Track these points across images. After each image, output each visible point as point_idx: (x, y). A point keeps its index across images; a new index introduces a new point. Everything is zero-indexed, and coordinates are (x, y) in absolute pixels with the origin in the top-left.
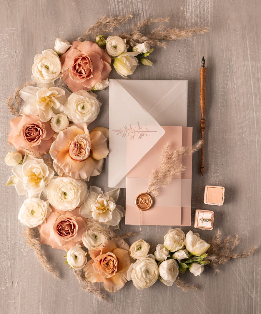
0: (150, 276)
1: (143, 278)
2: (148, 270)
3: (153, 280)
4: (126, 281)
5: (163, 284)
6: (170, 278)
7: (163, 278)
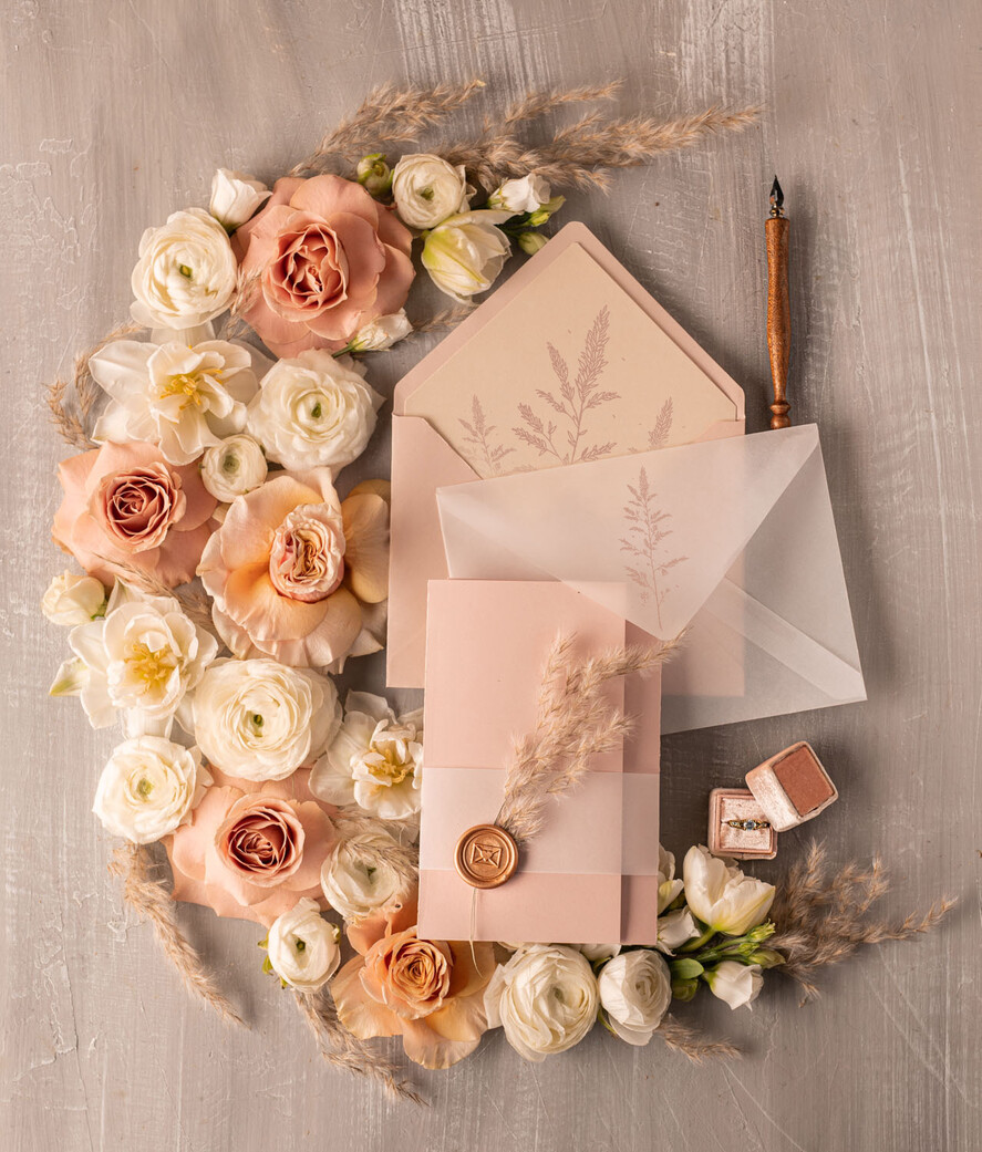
0: (567, 1009)
1: (541, 1018)
2: (560, 988)
3: (580, 1025)
4: (486, 1029)
5: (617, 1038)
6: (640, 1018)
7: (613, 1018)
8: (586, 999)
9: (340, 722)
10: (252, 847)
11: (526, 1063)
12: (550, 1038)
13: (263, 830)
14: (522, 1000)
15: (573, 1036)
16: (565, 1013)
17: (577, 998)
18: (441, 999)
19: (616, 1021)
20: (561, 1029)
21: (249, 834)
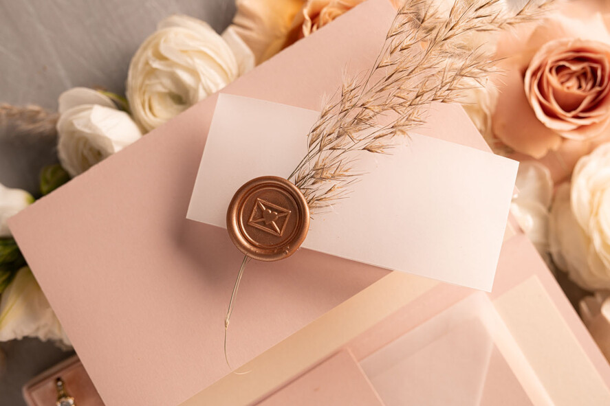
0: (160, 89)
1: (182, 63)
2: (180, 107)
3: (140, 80)
4: (238, 19)
5: (95, 87)
6: (79, 125)
7: (109, 106)
8: (147, 110)
9: (554, 250)
10: (582, 76)
11: (174, 13)
12: (163, 50)
13: (582, 99)
14: (212, 71)
15: (140, 66)
16: (161, 84)
17: (157, 107)
18: (307, 18)
19: (104, 104)
20: (156, 65)
21: (593, 86)
